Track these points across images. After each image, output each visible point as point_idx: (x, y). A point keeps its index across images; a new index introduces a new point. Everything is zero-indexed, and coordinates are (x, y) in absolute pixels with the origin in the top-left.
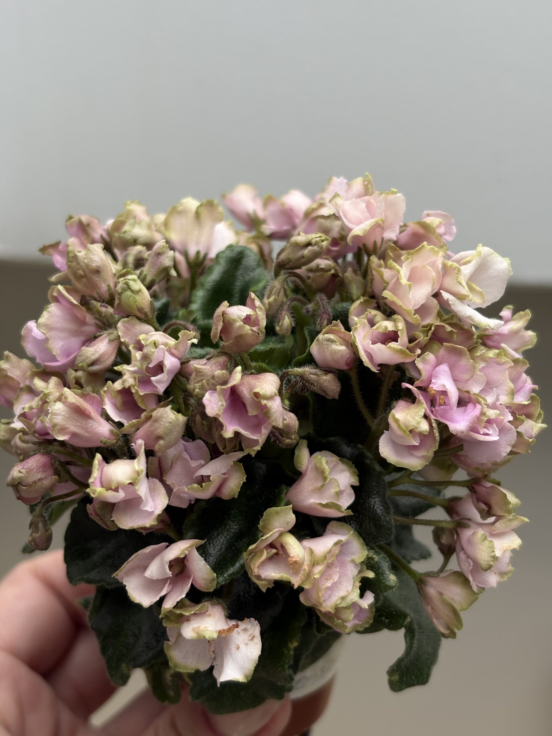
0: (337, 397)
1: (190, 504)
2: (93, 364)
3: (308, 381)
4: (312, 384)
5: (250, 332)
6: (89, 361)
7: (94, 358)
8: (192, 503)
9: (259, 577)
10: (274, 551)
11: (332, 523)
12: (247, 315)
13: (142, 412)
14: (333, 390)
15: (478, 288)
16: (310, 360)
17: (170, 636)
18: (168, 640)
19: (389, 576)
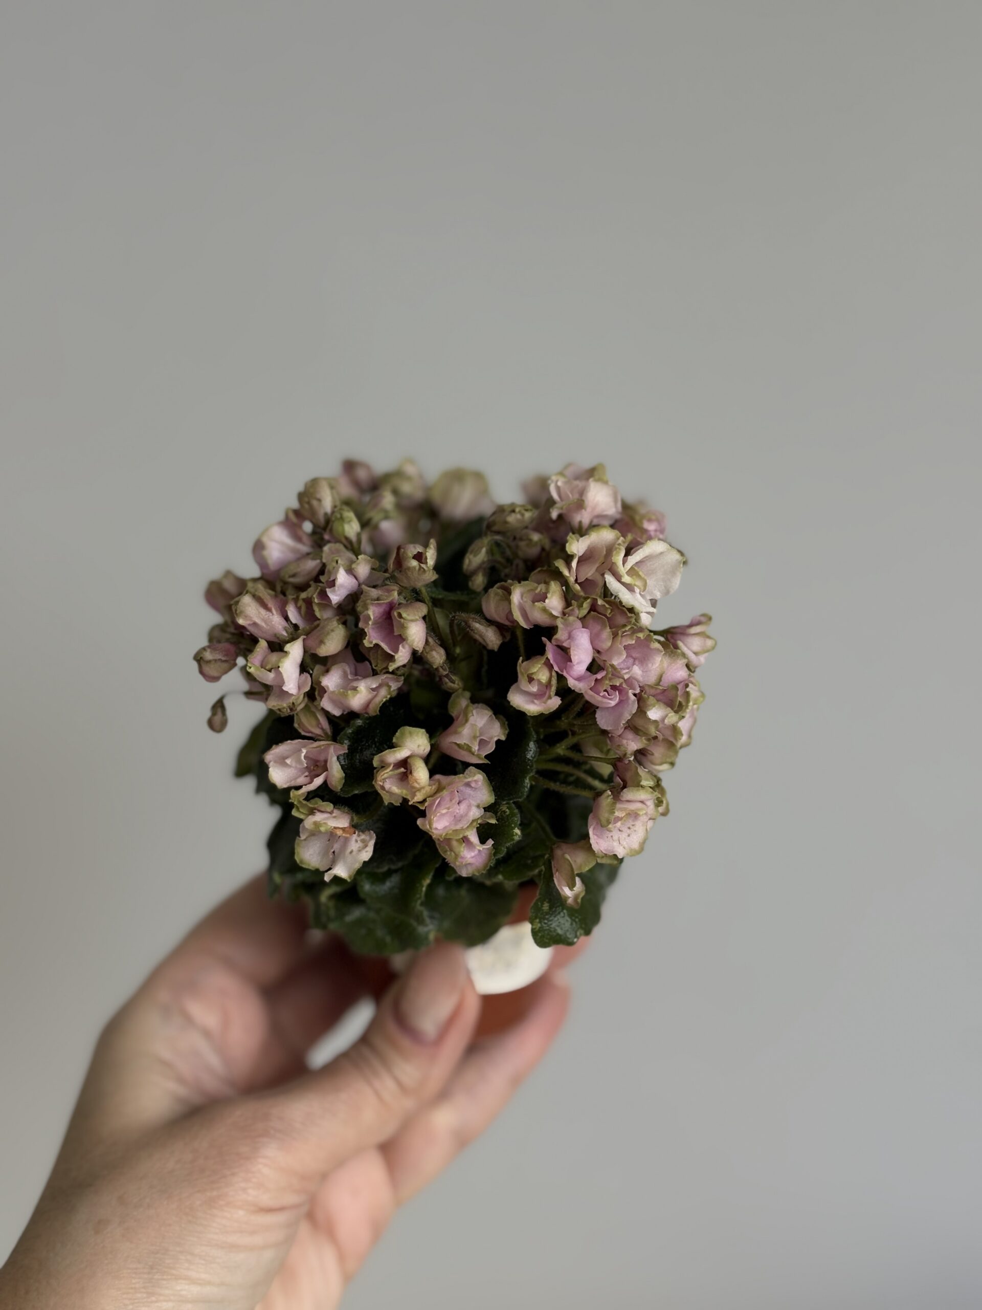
0: (496, 650)
1: (343, 714)
2: (294, 576)
3: (469, 627)
4: (472, 630)
5: (417, 568)
6: (291, 573)
7: (295, 571)
8: (345, 713)
9: (383, 788)
10: (402, 770)
11: (471, 767)
12: (419, 552)
13: (316, 621)
14: (492, 641)
15: (643, 576)
16: (479, 611)
17: (302, 833)
18: (299, 837)
19: (514, 829)
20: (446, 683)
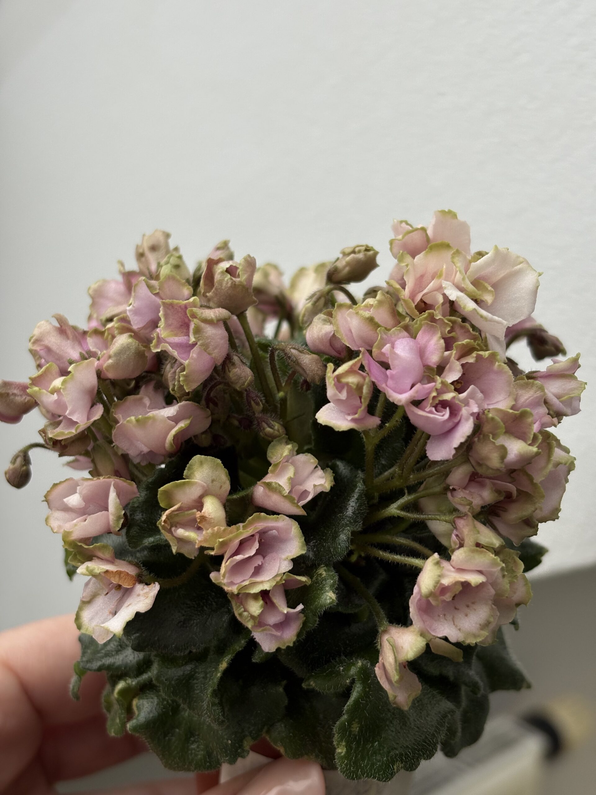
3: (288, 356)
9: (169, 531)
12: (231, 265)
15: (490, 288)
16: (302, 340)
19: (328, 592)
20: (264, 429)
